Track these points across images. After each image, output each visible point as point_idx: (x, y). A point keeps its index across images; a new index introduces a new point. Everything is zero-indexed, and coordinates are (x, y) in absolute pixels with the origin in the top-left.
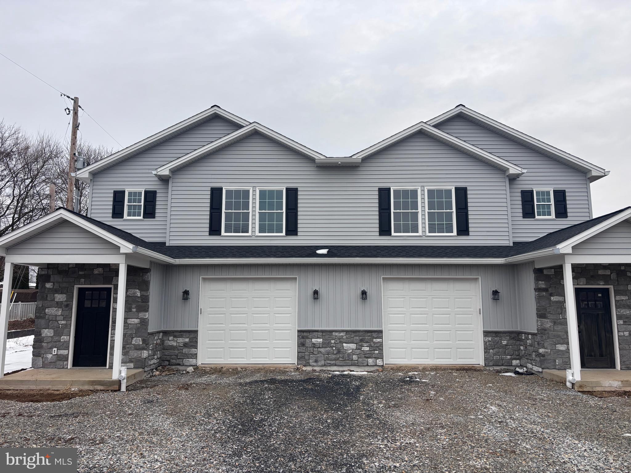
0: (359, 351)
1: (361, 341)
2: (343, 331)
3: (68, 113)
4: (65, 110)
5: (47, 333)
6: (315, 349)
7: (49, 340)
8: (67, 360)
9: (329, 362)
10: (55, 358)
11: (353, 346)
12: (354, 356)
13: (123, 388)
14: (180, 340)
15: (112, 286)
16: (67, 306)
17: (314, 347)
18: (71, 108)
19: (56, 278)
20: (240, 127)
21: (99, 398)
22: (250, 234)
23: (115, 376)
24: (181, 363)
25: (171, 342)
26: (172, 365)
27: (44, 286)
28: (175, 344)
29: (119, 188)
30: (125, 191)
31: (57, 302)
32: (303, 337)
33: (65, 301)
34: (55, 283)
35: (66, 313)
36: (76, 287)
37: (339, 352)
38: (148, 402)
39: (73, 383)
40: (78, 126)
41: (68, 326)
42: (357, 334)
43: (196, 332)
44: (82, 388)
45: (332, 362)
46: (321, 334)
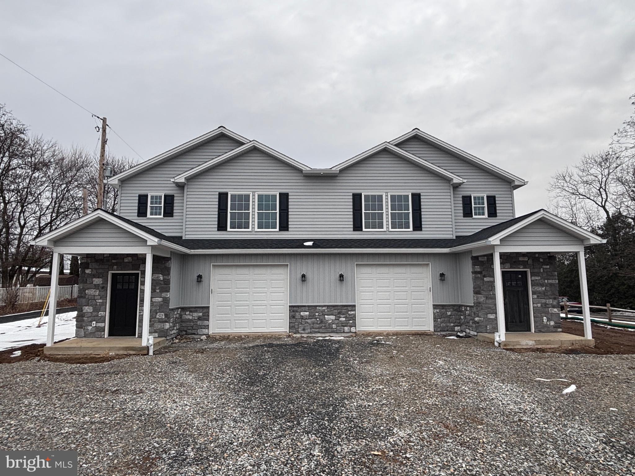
0: (337, 321)
1: (339, 313)
2: (325, 306)
3: (98, 130)
4: (96, 128)
5: (87, 309)
7: (89, 315)
8: (104, 331)
9: (314, 330)
10: (94, 330)
11: (333, 317)
12: (333, 325)
13: (151, 353)
14: (195, 314)
15: (139, 272)
16: (103, 288)
17: (302, 319)
18: (101, 126)
19: (95, 265)
20: (243, 144)
21: (133, 360)
22: (250, 230)
23: (144, 343)
24: (196, 333)
25: (188, 316)
26: (189, 334)
27: (84, 272)
28: (191, 318)
29: (143, 192)
30: (148, 195)
31: (95, 285)
32: (293, 311)
33: (102, 284)
34: (93, 270)
35: (103, 293)
36: (110, 272)
37: (322, 322)
38: (173, 363)
39: (111, 349)
40: (106, 141)
41: (104, 304)
42: (336, 308)
43: (208, 308)
44: (117, 352)
45: (316, 330)
46: (308, 308)
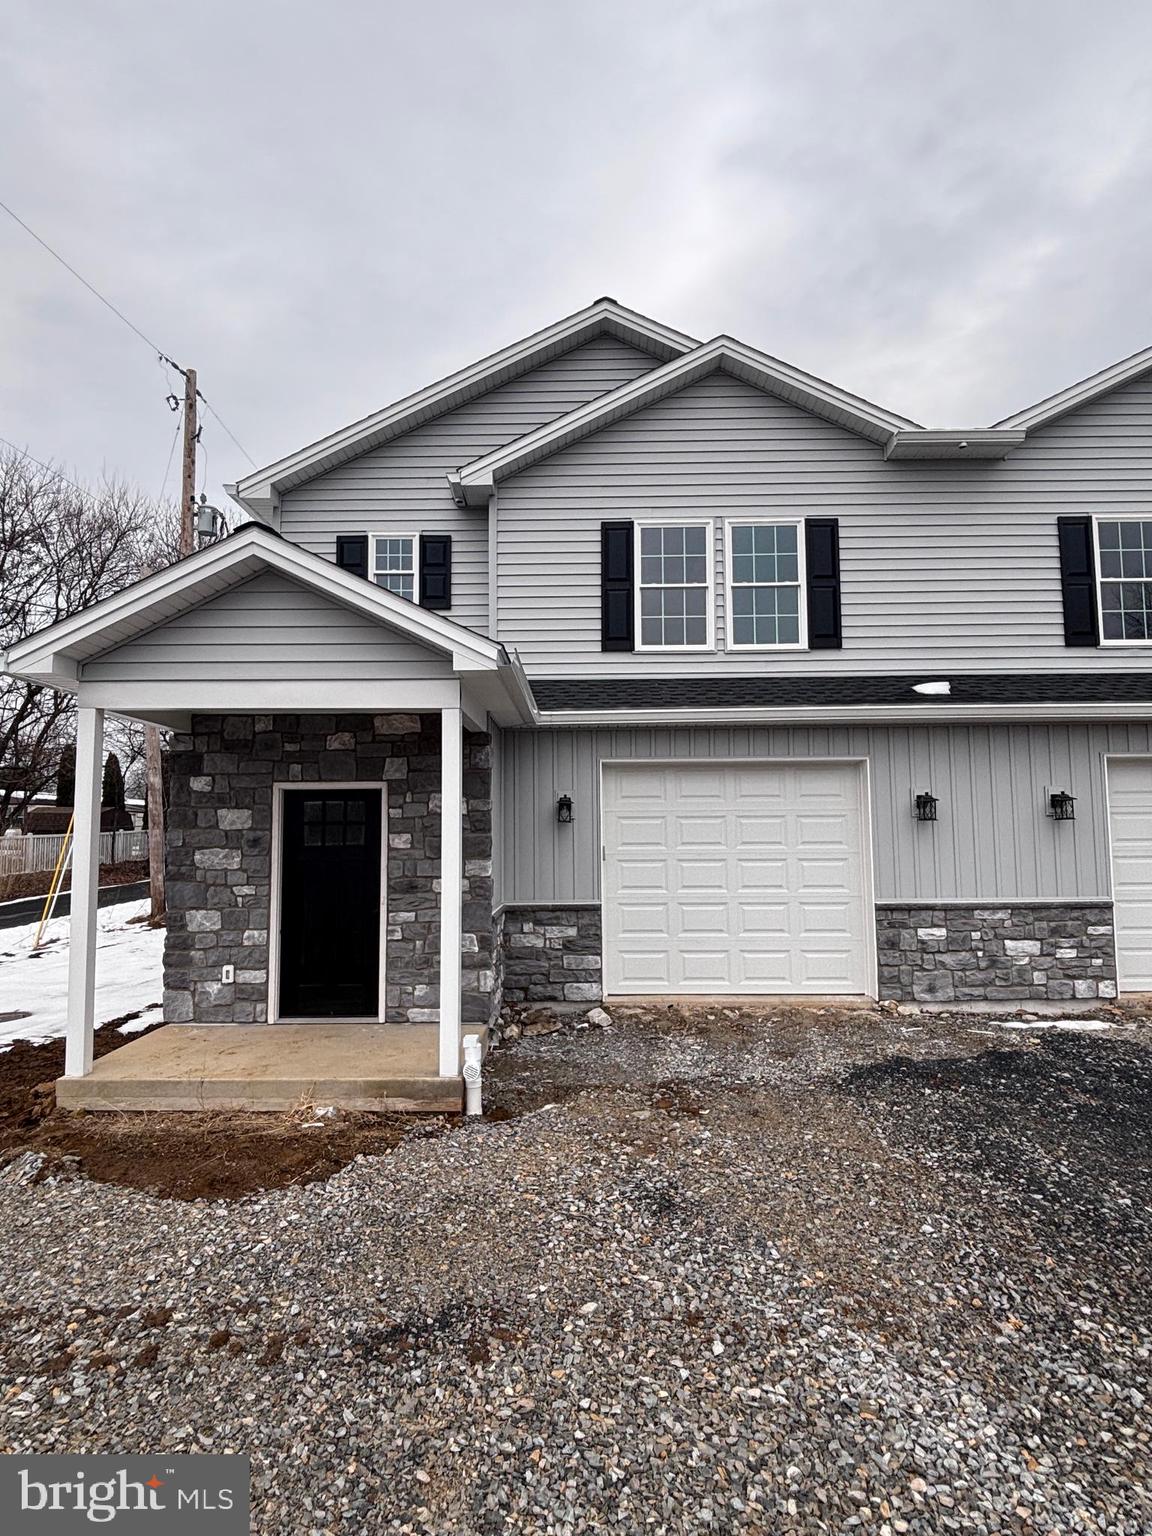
0: (1049, 959)
1: (1054, 932)
2: (1004, 907)
3: (174, 406)
4: (168, 399)
5: (203, 921)
6: (926, 956)
7: (211, 940)
8: (264, 999)
9: (967, 990)
10: (229, 994)
11: (1033, 947)
12: (1036, 974)
13: (475, 1108)
14: (554, 932)
15: (382, 786)
16: (255, 843)
17: (924, 951)
18: (181, 395)
19: (223, 763)
22: (710, 645)
23: (448, 1071)
24: (559, 994)
25: (530, 938)
26: (535, 1000)
27: (184, 787)
28: (539, 943)
29: (351, 529)
30: (366, 537)
31: (226, 832)
32: (891, 925)
33: (250, 829)
34: (217, 777)
35: (254, 864)
36: (279, 787)
37: (993, 963)
39: (316, 1090)
40: (198, 435)
41: (261, 901)
42: (1044, 914)
43: (597, 909)
44: (346, 1105)
45: (977, 992)
46: (941, 914)
